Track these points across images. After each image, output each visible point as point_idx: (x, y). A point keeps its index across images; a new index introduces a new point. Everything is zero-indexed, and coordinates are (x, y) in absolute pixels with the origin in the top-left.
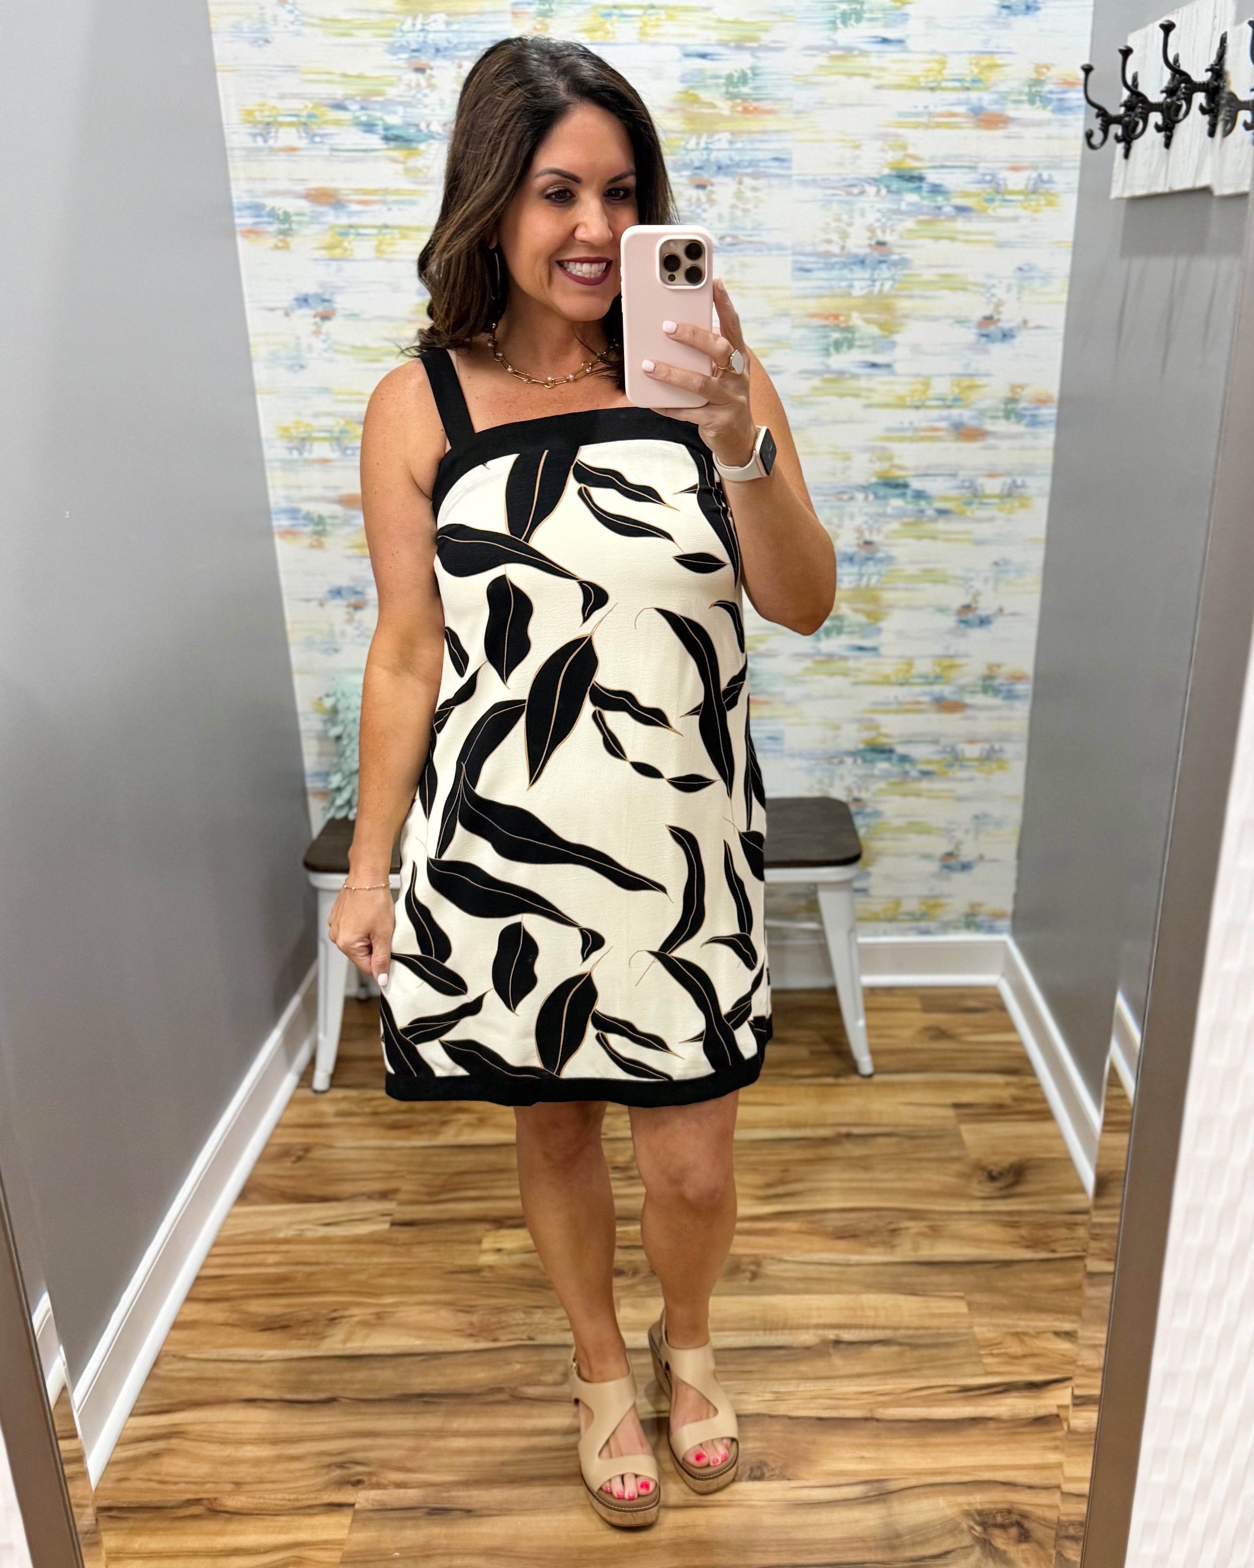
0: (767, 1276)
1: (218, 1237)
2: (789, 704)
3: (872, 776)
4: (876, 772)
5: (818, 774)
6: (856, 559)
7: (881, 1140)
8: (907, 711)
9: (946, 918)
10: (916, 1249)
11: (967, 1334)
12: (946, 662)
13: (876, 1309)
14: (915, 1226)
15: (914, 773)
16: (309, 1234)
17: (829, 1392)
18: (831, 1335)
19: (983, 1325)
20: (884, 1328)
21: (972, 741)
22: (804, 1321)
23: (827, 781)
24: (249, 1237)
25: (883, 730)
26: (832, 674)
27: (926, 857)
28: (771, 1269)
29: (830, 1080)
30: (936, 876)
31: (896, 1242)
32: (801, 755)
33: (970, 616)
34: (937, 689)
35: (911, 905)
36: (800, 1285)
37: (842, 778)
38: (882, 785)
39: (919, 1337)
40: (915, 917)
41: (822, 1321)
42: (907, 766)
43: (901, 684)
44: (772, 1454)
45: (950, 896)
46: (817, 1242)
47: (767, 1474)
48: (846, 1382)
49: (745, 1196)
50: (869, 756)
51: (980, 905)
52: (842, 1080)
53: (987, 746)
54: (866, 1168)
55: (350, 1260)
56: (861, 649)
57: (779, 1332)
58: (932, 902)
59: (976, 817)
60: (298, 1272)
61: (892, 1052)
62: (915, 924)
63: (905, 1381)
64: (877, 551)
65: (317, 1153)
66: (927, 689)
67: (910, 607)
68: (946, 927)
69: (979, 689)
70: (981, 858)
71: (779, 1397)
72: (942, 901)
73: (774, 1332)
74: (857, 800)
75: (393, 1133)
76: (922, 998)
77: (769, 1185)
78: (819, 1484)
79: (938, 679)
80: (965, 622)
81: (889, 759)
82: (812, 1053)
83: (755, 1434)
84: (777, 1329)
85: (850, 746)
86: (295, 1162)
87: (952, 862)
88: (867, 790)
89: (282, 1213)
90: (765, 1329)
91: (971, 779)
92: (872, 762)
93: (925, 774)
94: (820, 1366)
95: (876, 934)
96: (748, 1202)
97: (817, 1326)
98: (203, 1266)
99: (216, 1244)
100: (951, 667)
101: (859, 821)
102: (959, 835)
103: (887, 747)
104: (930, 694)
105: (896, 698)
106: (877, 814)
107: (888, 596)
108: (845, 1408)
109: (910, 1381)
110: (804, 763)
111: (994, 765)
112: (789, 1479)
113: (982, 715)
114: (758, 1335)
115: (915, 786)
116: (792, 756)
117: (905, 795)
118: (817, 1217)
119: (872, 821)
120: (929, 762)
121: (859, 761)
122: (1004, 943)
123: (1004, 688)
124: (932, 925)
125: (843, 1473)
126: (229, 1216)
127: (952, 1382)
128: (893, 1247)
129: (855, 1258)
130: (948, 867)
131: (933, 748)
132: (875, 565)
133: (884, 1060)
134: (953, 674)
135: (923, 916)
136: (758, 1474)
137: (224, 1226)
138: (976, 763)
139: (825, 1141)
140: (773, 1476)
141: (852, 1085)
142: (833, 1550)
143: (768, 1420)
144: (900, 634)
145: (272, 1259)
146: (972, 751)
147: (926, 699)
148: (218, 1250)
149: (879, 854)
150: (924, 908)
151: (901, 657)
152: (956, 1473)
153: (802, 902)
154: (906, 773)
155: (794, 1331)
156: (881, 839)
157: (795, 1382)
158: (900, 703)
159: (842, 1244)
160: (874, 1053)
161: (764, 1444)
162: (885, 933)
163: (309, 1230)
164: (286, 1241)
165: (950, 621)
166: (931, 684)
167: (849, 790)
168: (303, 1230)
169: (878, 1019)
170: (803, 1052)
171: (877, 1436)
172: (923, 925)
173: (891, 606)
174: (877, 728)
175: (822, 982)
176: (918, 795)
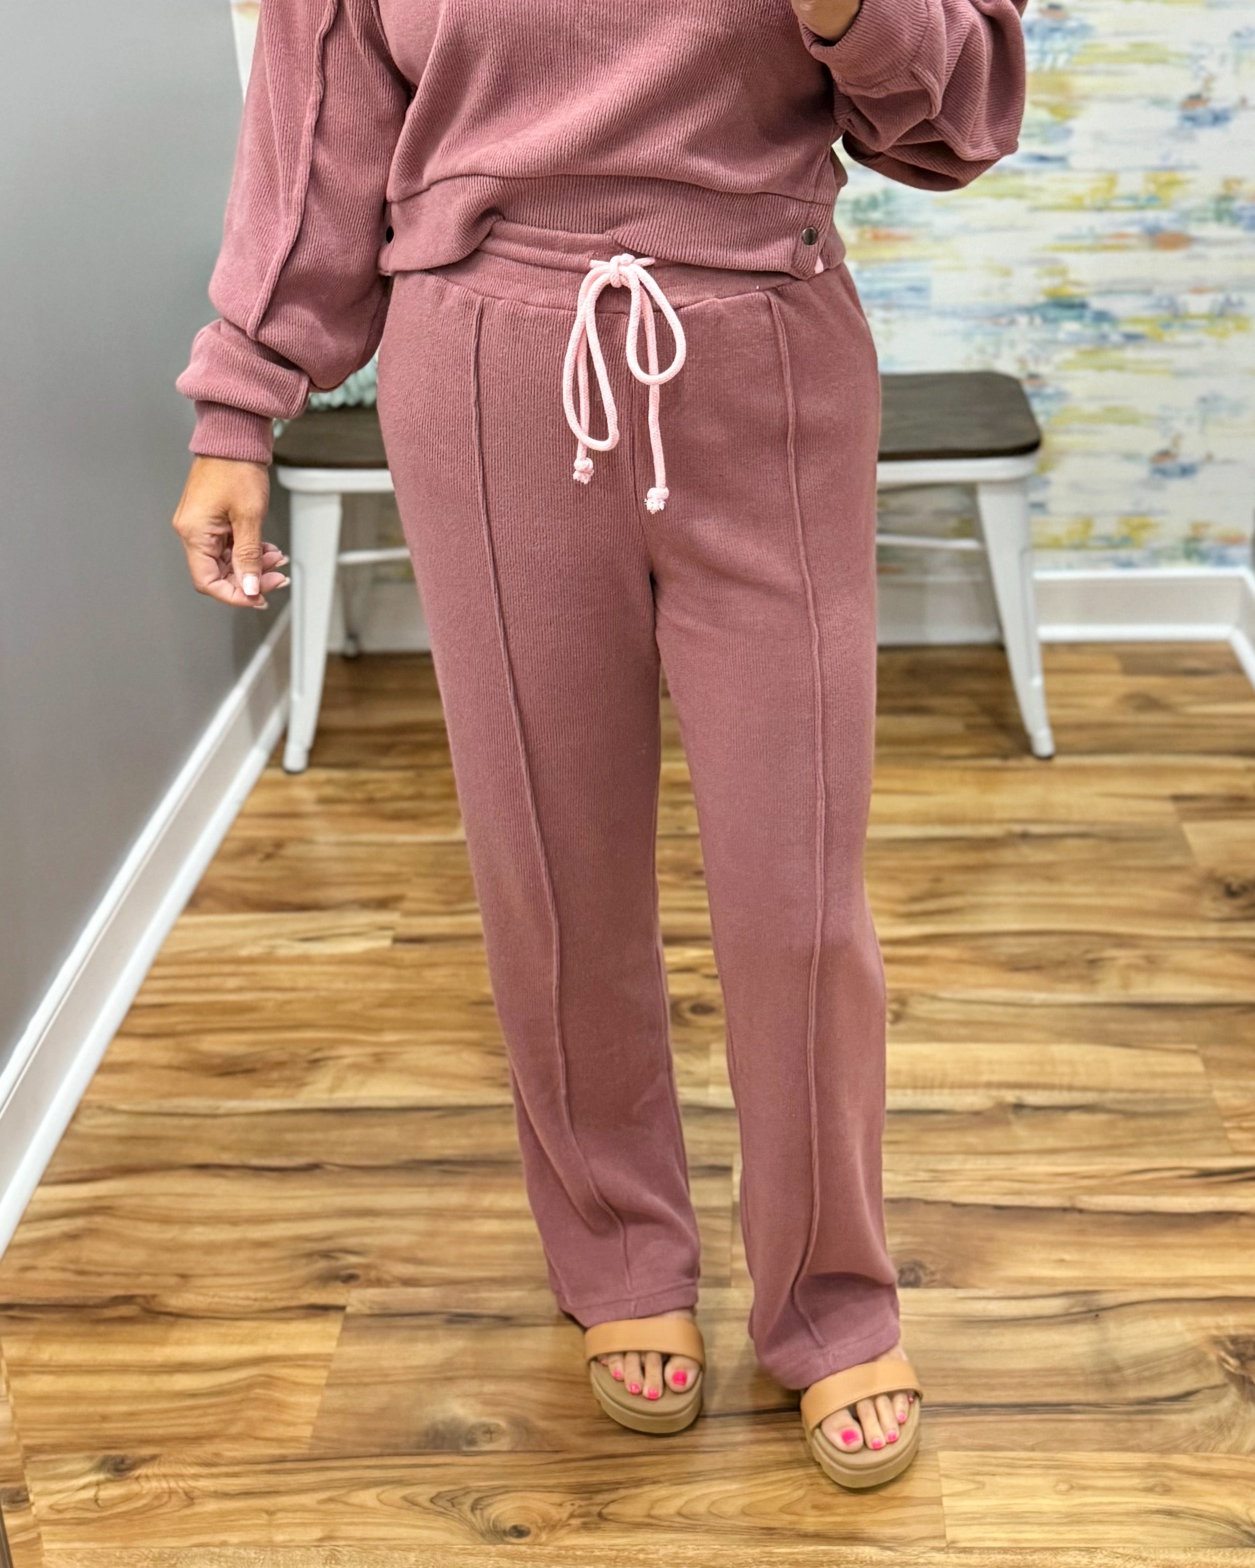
0: (917, 1019)
1: (159, 953)
2: (938, 239)
3: (1054, 342)
4: (1061, 336)
5: (979, 340)
6: (1037, 30)
7: (1071, 843)
8: (1106, 248)
9: (1157, 545)
10: (1126, 985)
11: (1200, 1100)
12: (1164, 177)
13: (1071, 1063)
14: (1124, 956)
15: (1115, 337)
16: (282, 952)
17: (1008, 1172)
18: (1010, 1096)
19: (1224, 1089)
20: (1085, 1089)
21: (1199, 290)
22: (968, 1078)
23: (990, 350)
24: (202, 955)
25: (1072, 276)
26: (1001, 196)
27: (1130, 457)
28: (920, 1008)
29: (995, 762)
30: (1145, 484)
31: (1098, 975)
32: (954, 314)
33: (1200, 110)
34: (1150, 216)
35: (1107, 526)
36: (963, 1031)
37: (1012, 344)
38: (1069, 354)
39: (1136, 1102)
40: (1112, 543)
41: (995, 1078)
42: (1106, 327)
43: (1100, 209)
44: (929, 1253)
45: (1164, 512)
46: (986, 975)
47: (925, 1279)
48: (1033, 1159)
49: (879, 912)
50: (1053, 313)
51: (1206, 525)
52: (1012, 763)
53: (1220, 297)
54: (1051, 879)
55: (339, 985)
56: (1042, 159)
57: (936, 1091)
58: (1136, 521)
59: (1203, 400)
60: (267, 1000)
61: (1080, 727)
62: (1110, 553)
63: (1116, 1160)
64: (1066, 18)
65: (291, 850)
66: (1136, 215)
67: (1113, 99)
68: (1156, 557)
69: (1210, 215)
70: (1209, 458)
71: (938, 1177)
72: (1152, 520)
73: (927, 1091)
74: (1033, 377)
75: (395, 825)
76: (1121, 656)
77: (914, 899)
78: (999, 1295)
79: (1153, 201)
80: (1193, 119)
81: (1080, 318)
82: (969, 727)
83: (905, 1225)
84: (932, 1087)
85: (1023, 298)
86: (262, 861)
87: (1168, 464)
88: (1048, 361)
89: (244, 925)
90: (915, 1087)
91: (1198, 345)
92: (1055, 321)
93: (1131, 338)
94: (996, 1137)
95: (1056, 567)
96: (884, 920)
97: (989, 1085)
98: (141, 992)
99: (157, 963)
100: (1171, 184)
101: (1037, 406)
102: (1179, 425)
103: (1077, 301)
104: (1140, 222)
105: (1091, 229)
106: (1061, 396)
107: (1082, 83)
108: (1031, 1193)
109: (1124, 1160)
110: (958, 324)
111: (1230, 325)
112: (955, 1287)
113: (1215, 253)
114: (905, 1095)
115: (1116, 356)
116: (942, 314)
117: (1101, 368)
118: (984, 942)
119: (1053, 407)
120: (1136, 321)
121: (1038, 321)
122: (1241, 580)
123: (1247, 214)
124: (1135, 554)
125: (1033, 1281)
126: (176, 927)
127: (1185, 1163)
128: (1094, 982)
129: (1040, 997)
130: (1163, 473)
131: (1143, 301)
132: (1064, 38)
133: (1069, 738)
134: (1175, 193)
135: (1125, 541)
136: (912, 1277)
137: (168, 939)
138: (1203, 322)
139: (991, 843)
140: (933, 1281)
141: (1027, 769)
142: (1023, 1385)
143: (923, 1207)
144: (1099, 137)
145: (232, 983)
146: (1199, 304)
147: (1134, 230)
148: (160, 971)
149: (1063, 453)
150: (1125, 530)
151: (1100, 170)
152: (1196, 1285)
153: (952, 523)
154: (1104, 337)
155: (957, 1091)
156: (1068, 432)
157: (960, 1157)
158: (1097, 237)
159: (1021, 978)
160: (1056, 727)
161: (918, 1239)
162: (1070, 566)
163: (281, 946)
164: (251, 960)
165: (1171, 118)
166: (1141, 208)
167: (1022, 361)
168: (274, 947)
169: (1060, 683)
170: (955, 726)
171: (1081, 1232)
172: (1123, 554)
173: (1086, 97)
174: (1063, 272)
175: (981, 634)
176: (1120, 367)
